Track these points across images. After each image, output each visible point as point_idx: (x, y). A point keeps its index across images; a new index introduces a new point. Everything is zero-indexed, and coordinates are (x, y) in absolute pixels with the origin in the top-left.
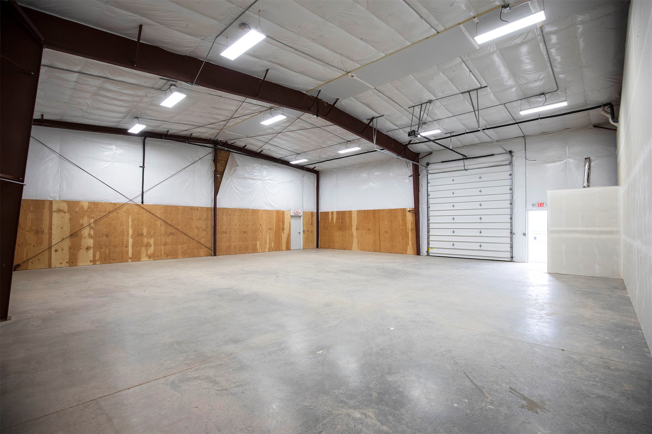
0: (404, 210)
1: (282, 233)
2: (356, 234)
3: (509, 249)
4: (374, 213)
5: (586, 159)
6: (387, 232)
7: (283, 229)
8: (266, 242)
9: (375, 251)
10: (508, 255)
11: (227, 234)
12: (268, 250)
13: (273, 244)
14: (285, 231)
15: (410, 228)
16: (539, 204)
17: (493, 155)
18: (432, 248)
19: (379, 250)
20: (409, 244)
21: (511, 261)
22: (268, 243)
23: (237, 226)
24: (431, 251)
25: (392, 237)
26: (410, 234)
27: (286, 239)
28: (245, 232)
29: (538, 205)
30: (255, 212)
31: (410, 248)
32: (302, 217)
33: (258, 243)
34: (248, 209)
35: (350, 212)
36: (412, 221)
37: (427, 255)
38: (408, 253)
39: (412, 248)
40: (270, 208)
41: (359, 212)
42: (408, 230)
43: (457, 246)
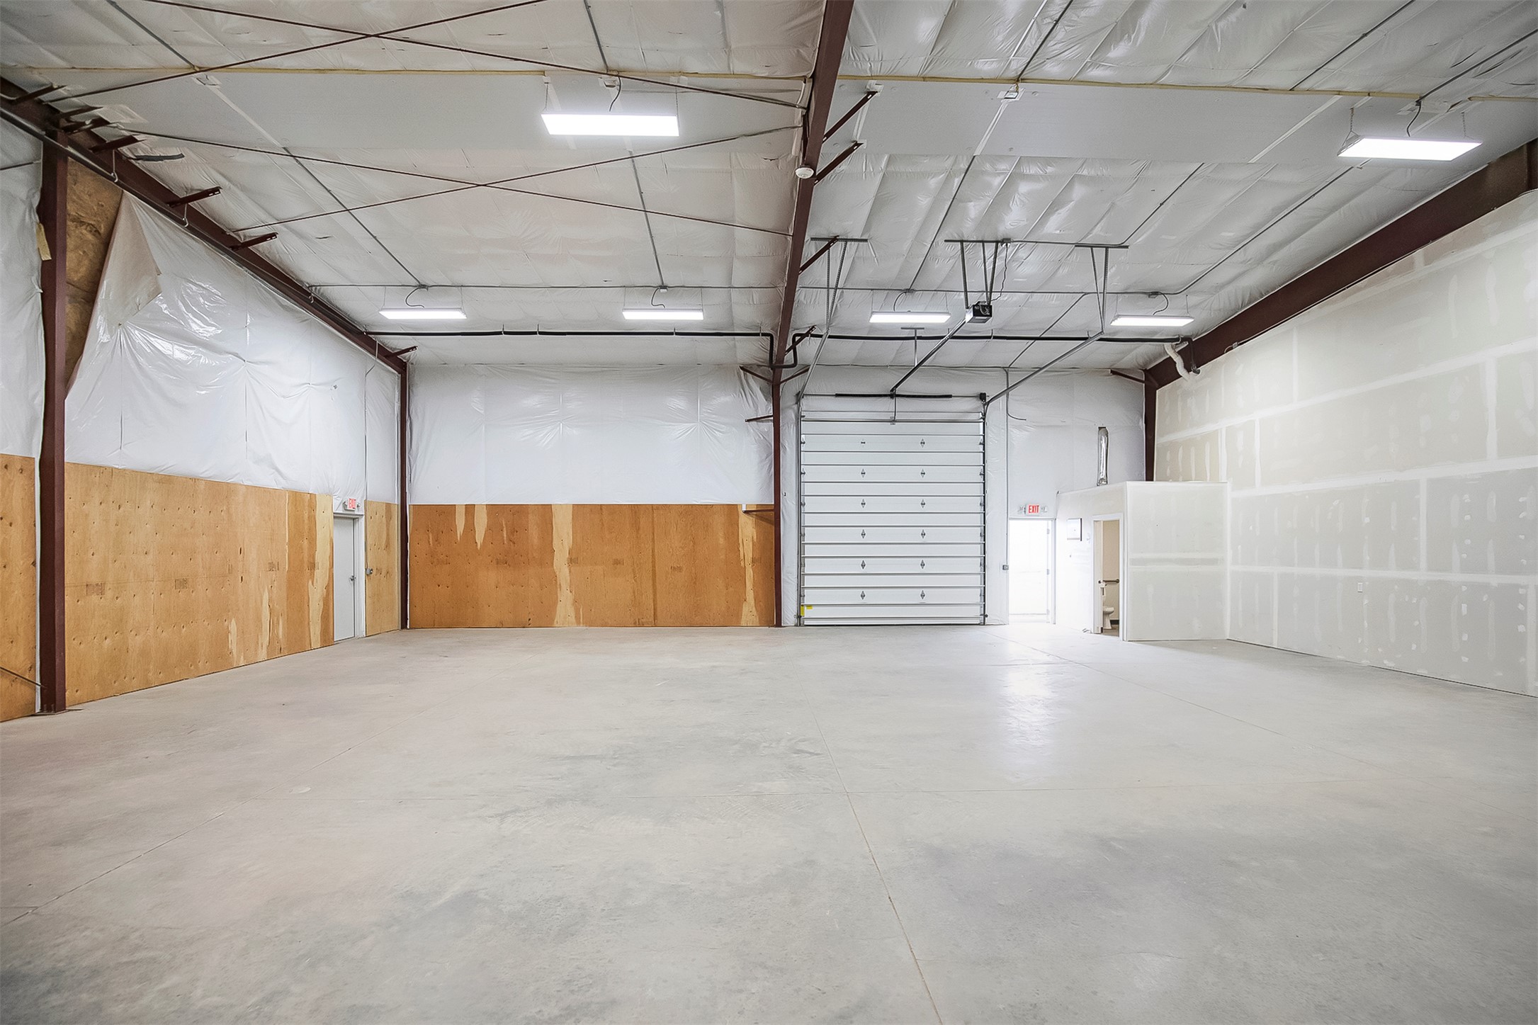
0: (732, 509)
1: (310, 582)
2: (568, 578)
3: (978, 599)
4: (635, 512)
5: (1100, 428)
6: (680, 569)
7: (312, 566)
8: (258, 619)
9: (639, 624)
10: (977, 611)
11: (109, 594)
12: (268, 654)
13: (283, 628)
14: (317, 573)
15: (749, 556)
16: (1031, 507)
17: (950, 396)
18: (809, 606)
19: (652, 619)
20: (747, 600)
21: (984, 624)
22: (266, 626)
23: (150, 557)
24: (807, 613)
25: (695, 583)
26: (750, 573)
27: (321, 604)
28: (182, 583)
29: (1030, 509)
30: (220, 492)
31: (749, 610)
32: (362, 520)
33: (233, 627)
34: (195, 480)
35: (546, 511)
36: (755, 538)
37: (796, 626)
38: (743, 623)
39: (754, 608)
40: (266, 479)
41: (580, 511)
42: (742, 563)
43: (871, 597)
